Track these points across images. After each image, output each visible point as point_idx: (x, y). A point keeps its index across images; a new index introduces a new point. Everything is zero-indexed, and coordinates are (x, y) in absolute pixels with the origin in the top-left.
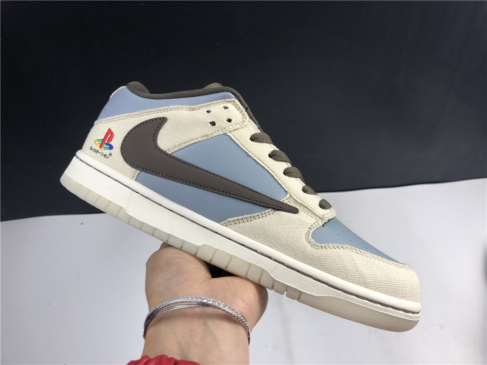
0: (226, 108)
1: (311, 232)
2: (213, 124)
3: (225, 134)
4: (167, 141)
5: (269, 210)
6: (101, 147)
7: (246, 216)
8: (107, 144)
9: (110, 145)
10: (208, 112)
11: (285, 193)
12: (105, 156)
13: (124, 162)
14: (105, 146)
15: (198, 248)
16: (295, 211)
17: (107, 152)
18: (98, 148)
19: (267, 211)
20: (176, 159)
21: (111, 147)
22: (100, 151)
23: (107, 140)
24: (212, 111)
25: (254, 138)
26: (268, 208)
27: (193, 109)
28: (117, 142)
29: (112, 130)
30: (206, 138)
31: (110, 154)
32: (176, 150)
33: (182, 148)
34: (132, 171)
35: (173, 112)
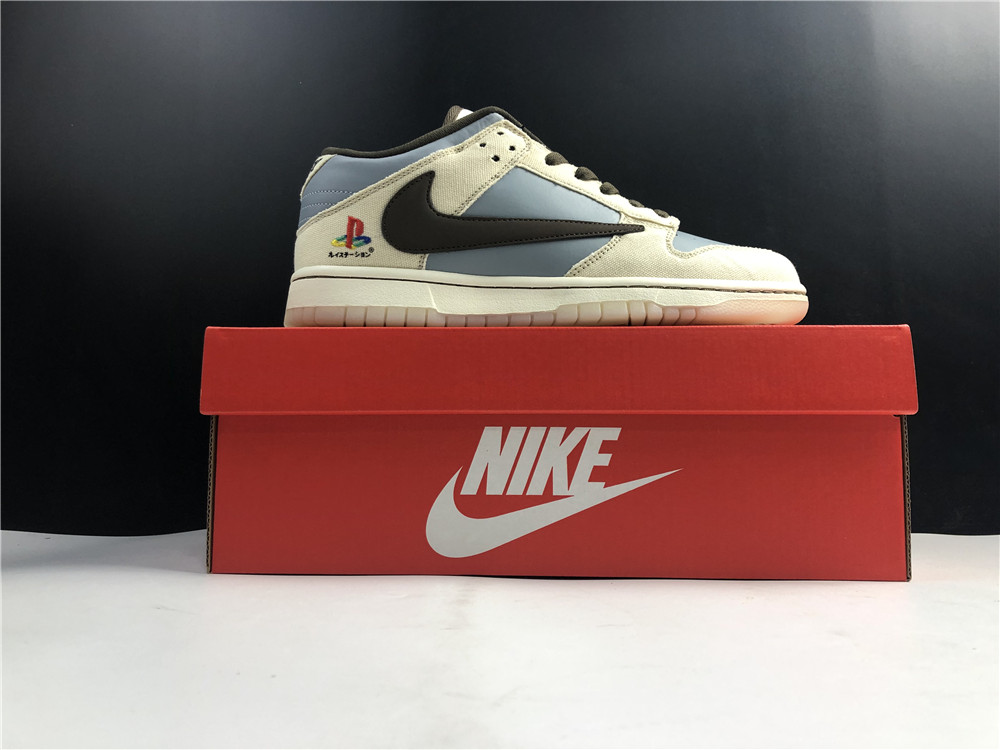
0: (501, 134)
1: (671, 243)
2: (496, 159)
3: (517, 167)
4: (448, 200)
5: (614, 237)
6: (349, 246)
7: (593, 254)
8: (359, 238)
9: (364, 238)
10: (483, 145)
11: (618, 215)
12: (363, 255)
13: (397, 251)
14: (355, 242)
15: (554, 314)
16: (641, 229)
17: (365, 248)
18: (345, 250)
19: (612, 240)
20: (474, 219)
21: (367, 240)
22: (350, 251)
23: (355, 234)
24: (488, 143)
25: (550, 161)
26: (611, 236)
27: (459, 150)
28: (373, 228)
29: (356, 216)
30: (497, 180)
31: (371, 250)
32: (467, 207)
33: (473, 202)
34: (415, 259)
35: (438, 161)
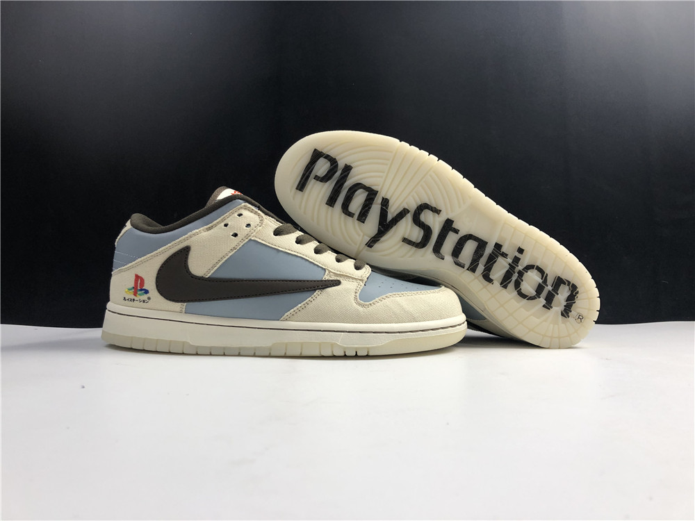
0: (240, 215)
1: (358, 295)
2: (235, 235)
3: (251, 240)
4: (200, 266)
5: (317, 291)
6: (135, 294)
7: (300, 305)
8: (141, 290)
9: (145, 290)
10: (226, 225)
11: (323, 271)
12: (144, 301)
13: (166, 300)
14: (139, 292)
15: (270, 349)
16: (337, 283)
17: (145, 297)
18: (133, 297)
19: (315, 294)
20: (216, 280)
21: (147, 292)
22: (136, 298)
23: (139, 286)
24: (229, 223)
25: (277, 232)
26: (315, 290)
27: (209, 229)
28: (150, 284)
29: (140, 275)
30: (235, 251)
31: (149, 298)
32: (212, 272)
33: (216, 268)
34: (177, 306)
35: (194, 238)
